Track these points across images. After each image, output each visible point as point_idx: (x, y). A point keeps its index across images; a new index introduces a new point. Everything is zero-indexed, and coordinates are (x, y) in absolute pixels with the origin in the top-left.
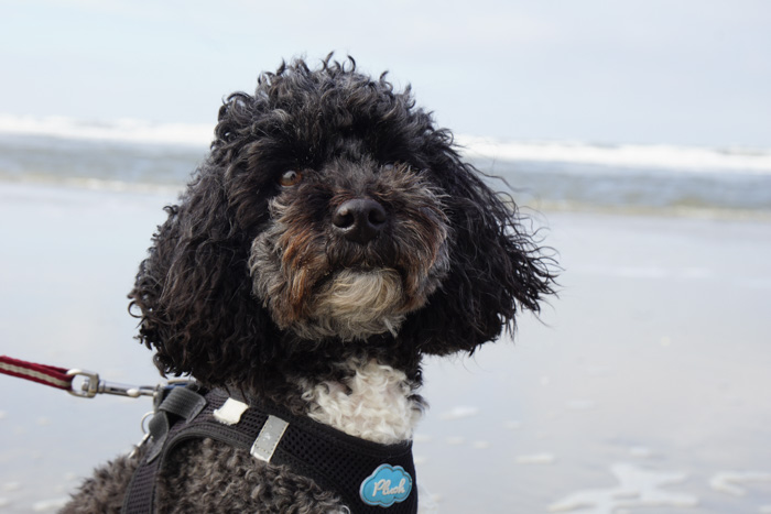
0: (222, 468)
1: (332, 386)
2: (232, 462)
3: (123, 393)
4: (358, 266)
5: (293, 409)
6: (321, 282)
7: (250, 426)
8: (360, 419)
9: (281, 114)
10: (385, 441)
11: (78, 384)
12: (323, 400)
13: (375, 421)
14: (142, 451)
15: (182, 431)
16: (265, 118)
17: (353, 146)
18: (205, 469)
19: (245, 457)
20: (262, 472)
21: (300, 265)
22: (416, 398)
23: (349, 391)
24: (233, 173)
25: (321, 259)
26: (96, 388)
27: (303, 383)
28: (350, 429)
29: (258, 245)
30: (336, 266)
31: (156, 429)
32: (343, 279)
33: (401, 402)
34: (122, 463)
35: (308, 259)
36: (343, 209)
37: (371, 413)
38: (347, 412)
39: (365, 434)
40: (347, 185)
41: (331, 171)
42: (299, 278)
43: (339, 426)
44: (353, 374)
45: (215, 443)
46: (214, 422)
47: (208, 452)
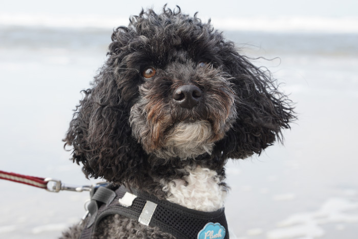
0: (125, 230)
1: (178, 182)
2: (129, 226)
3: (74, 189)
4: (188, 120)
5: (159, 197)
6: (168, 129)
7: (138, 206)
8: (194, 198)
9: (143, 38)
10: (209, 210)
11: (50, 186)
12: (173, 190)
13: (202, 200)
14: (85, 222)
15: (104, 210)
16: (135, 41)
17: (182, 55)
18: (116, 229)
19: (136, 223)
20: (145, 231)
21: (157, 121)
22: (223, 184)
23: (187, 184)
25: (168, 117)
26: (60, 187)
27: (162, 181)
28: (190, 205)
29: (134, 110)
30: (176, 121)
31: (91, 209)
32: (180, 127)
33: (216, 187)
34: (75, 229)
35: (161, 118)
37: (199, 195)
38: (187, 195)
39: (198, 207)
40: (180, 78)
41: (171, 70)
43: (183, 204)
44: (188, 174)
45: (121, 217)
46: (119, 205)
47: (117, 222)
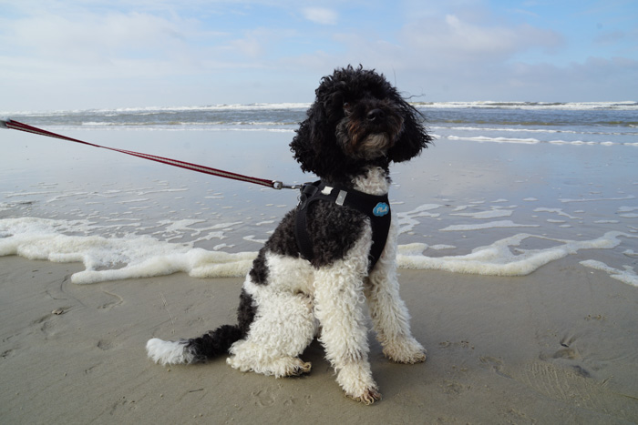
0: (327, 208)
1: (361, 177)
2: (330, 206)
3: (290, 187)
5: (349, 187)
7: (334, 194)
8: (370, 187)
10: (380, 194)
11: (276, 185)
12: (358, 182)
13: (376, 188)
14: (299, 207)
15: (311, 199)
18: (321, 210)
19: (334, 205)
20: (340, 208)
22: (388, 178)
23: (366, 178)
24: (327, 104)
26: (281, 186)
27: (351, 177)
28: (368, 191)
31: (302, 199)
33: (384, 179)
34: (293, 211)
36: (371, 113)
37: (374, 185)
38: (366, 184)
39: (373, 192)
42: (355, 137)
43: (364, 191)
44: (368, 171)
45: (323, 201)
46: (322, 195)
47: (321, 204)
